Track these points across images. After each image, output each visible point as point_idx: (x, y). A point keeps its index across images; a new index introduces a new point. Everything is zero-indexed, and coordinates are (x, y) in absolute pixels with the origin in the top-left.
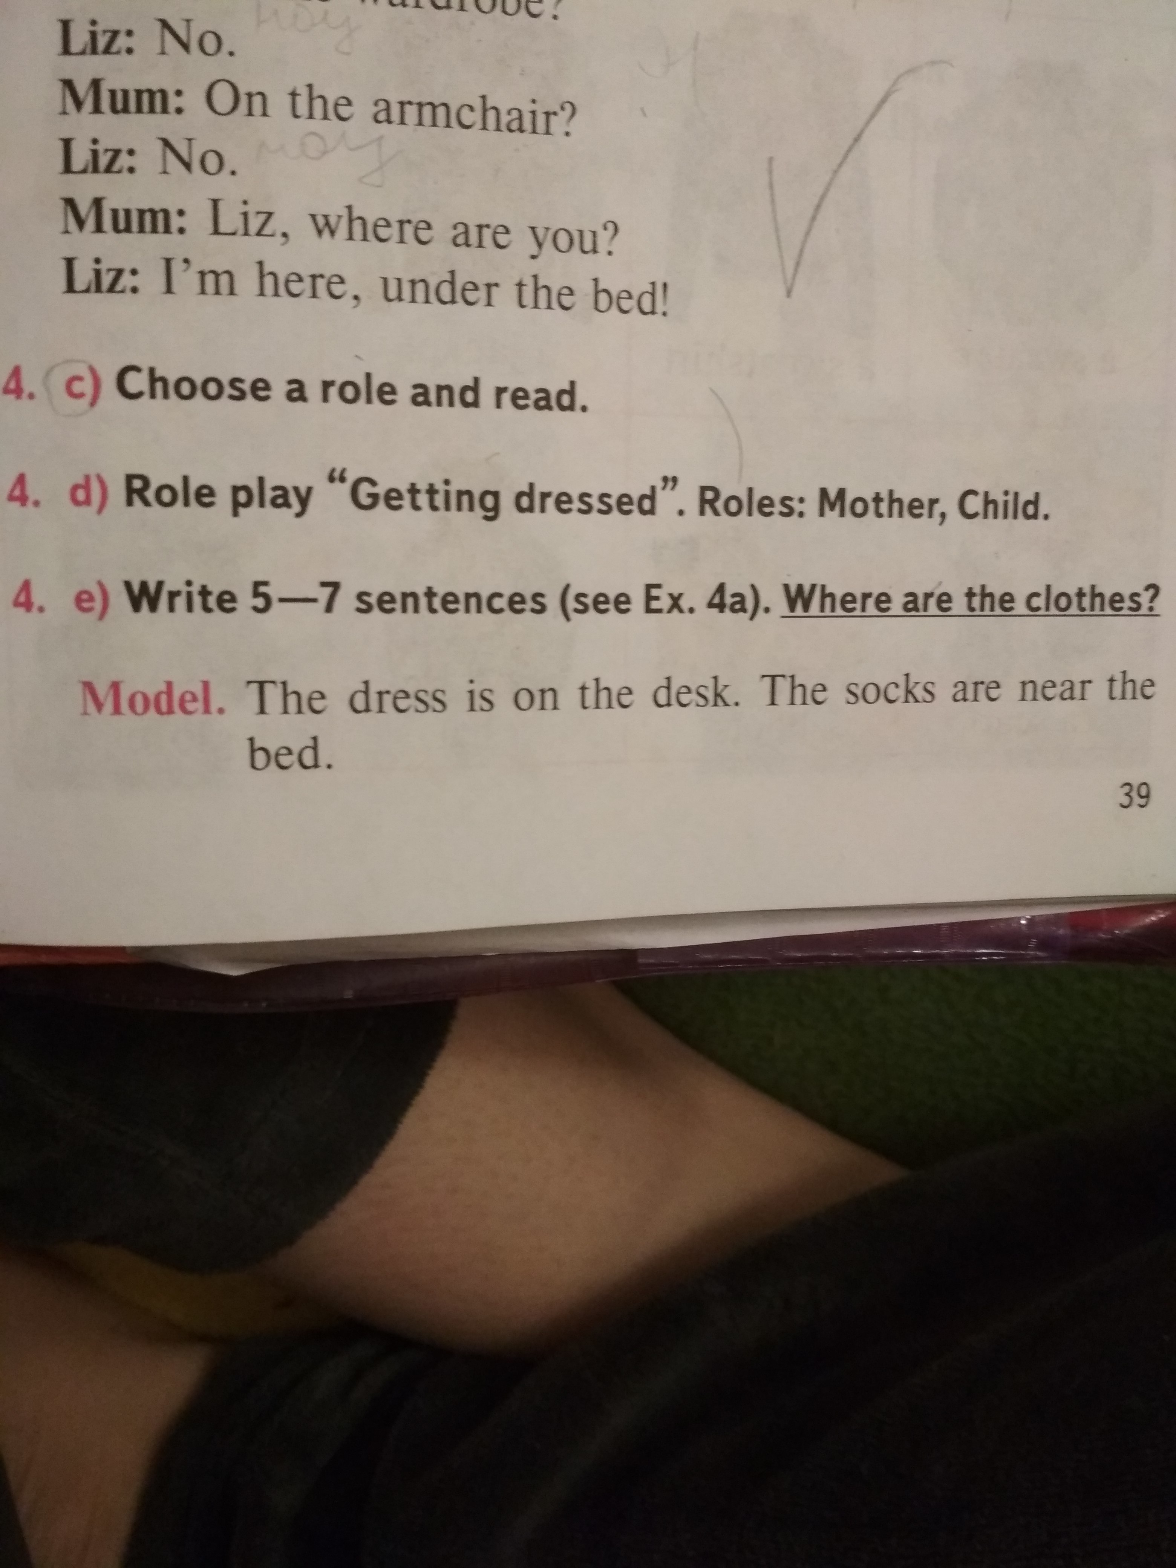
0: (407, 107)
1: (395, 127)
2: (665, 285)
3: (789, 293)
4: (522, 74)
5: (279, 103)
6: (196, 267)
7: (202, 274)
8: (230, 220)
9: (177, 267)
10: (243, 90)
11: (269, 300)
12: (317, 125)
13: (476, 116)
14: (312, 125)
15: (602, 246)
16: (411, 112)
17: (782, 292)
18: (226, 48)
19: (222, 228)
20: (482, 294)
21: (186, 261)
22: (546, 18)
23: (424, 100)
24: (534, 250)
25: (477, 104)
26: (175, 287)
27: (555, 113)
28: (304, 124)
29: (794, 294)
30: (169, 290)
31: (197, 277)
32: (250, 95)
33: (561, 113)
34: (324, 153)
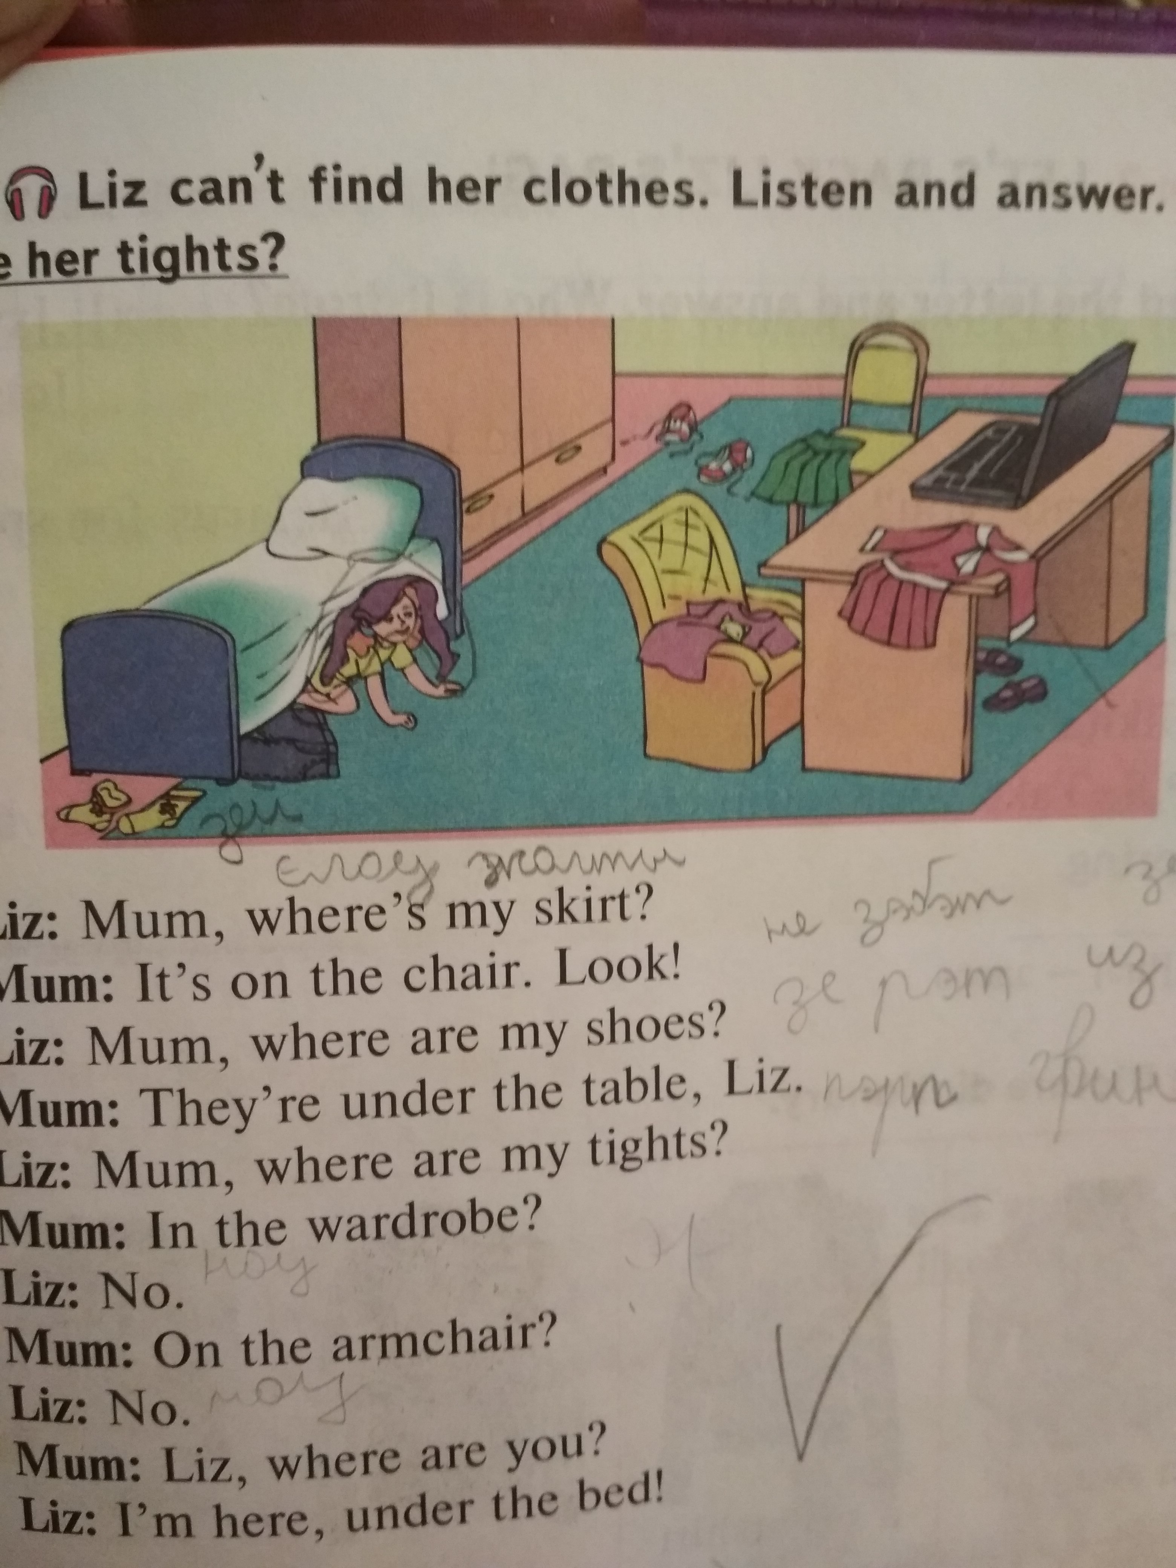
0: (370, 1342)
1: (357, 1362)
2: (659, 1474)
3: (801, 1457)
4: (496, 1289)
5: (232, 1354)
6: (151, 1511)
7: (159, 1518)
8: (184, 1466)
9: (133, 1512)
10: (193, 1342)
11: (227, 1540)
12: (274, 1369)
13: (447, 1340)
14: (267, 1371)
15: (588, 1446)
16: (374, 1347)
17: (794, 1455)
18: (173, 1301)
19: (177, 1475)
20: (456, 1512)
21: (142, 1506)
22: (522, 1228)
23: (388, 1331)
24: (513, 1462)
25: (448, 1331)
26: (131, 1529)
27: (533, 1326)
28: (259, 1371)
29: (807, 1457)
30: (126, 1532)
31: (154, 1522)
32: (201, 1347)
33: (538, 1325)
34: (281, 1397)
